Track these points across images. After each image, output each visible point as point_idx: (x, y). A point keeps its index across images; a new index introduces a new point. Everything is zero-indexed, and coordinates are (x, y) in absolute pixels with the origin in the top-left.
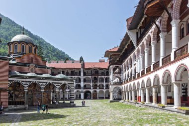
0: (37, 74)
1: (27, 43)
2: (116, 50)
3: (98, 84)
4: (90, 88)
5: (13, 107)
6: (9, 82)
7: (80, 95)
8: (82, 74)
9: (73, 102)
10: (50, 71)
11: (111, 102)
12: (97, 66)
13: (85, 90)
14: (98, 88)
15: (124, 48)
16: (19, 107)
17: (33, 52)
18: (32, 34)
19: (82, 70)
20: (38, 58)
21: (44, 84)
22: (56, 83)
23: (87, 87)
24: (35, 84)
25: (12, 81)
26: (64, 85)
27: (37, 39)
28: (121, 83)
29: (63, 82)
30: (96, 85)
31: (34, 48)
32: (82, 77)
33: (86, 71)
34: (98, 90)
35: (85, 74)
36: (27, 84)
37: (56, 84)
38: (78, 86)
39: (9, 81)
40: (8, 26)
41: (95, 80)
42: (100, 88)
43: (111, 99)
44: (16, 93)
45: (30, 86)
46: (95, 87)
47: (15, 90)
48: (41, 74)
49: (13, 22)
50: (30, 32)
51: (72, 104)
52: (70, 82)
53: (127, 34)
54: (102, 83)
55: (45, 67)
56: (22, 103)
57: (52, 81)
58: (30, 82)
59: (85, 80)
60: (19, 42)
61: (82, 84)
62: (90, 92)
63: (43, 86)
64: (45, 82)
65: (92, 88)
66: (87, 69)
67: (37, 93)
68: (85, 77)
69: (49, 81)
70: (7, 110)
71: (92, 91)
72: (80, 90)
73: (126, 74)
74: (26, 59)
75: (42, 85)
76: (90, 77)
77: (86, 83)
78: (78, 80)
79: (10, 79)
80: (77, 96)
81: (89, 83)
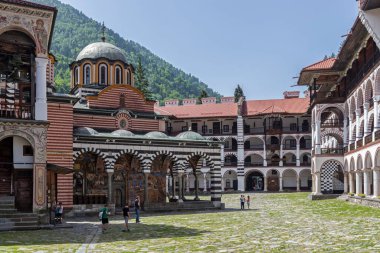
0: (135, 132)
1: (112, 62)
2: (330, 64)
3: (282, 153)
4: (261, 165)
5: (82, 208)
6: (75, 153)
7: (236, 183)
8: (240, 129)
9: (219, 199)
10: (163, 125)
11: (315, 198)
12: (278, 109)
13: (247, 170)
14: (281, 163)
15: (351, 57)
16: (96, 208)
17: (125, 82)
18: (122, 39)
19: (240, 121)
20: (136, 95)
21: (150, 155)
22: (177, 153)
23: (253, 161)
24: (130, 157)
25: (80, 149)
26: (197, 158)
27: (134, 50)
28: (341, 150)
29: (194, 150)
30: (277, 157)
31: (126, 71)
32: (241, 137)
33: (250, 123)
34: (281, 170)
35: (247, 130)
36: (113, 157)
37: (178, 156)
38: (232, 161)
39: (75, 149)
40: (69, 25)
41: (274, 143)
42: (285, 165)
43: (316, 191)
44: (90, 176)
45: (119, 161)
46: (274, 161)
47: (86, 169)
48: (144, 133)
49: (81, 15)
51: (216, 204)
52: (211, 151)
53: (359, 20)
54: (293, 151)
55: (151, 115)
56: (103, 200)
57: (169, 149)
58: (118, 151)
59: (247, 146)
60: (95, 60)
61: (241, 154)
62: (260, 175)
63: (147, 161)
64: (152, 152)
65: (265, 163)
66: (251, 117)
67: (134, 177)
68: (247, 137)
69: (160, 149)
70: (70, 214)
71: (265, 171)
72: (235, 169)
73: (355, 126)
74: (109, 98)
75: (145, 158)
76: (261, 136)
77: (249, 153)
78: (230, 144)
79: (76, 145)
80: (228, 183)
81: (258, 152)
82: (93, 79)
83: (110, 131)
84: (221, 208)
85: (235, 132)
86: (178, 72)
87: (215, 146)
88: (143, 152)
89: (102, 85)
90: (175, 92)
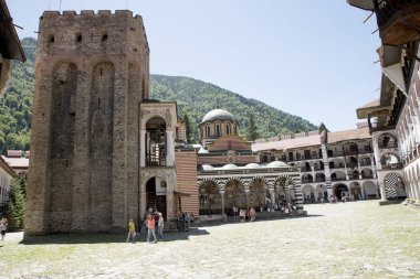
0: (238, 165)
1: (222, 121)
2: (378, 104)
3: (360, 169)
4: (345, 179)
5: (206, 217)
6: (199, 182)
7: (326, 193)
8: (325, 154)
9: (302, 208)
10: (258, 158)
11: (382, 204)
12: (351, 137)
13: (333, 184)
14: (360, 177)
16: (214, 217)
17: (233, 132)
19: (323, 147)
22: (267, 177)
23: (338, 176)
24: (237, 182)
25: (202, 180)
26: (284, 179)
27: (253, 104)
29: (280, 174)
30: (356, 172)
32: (325, 159)
33: (332, 148)
34: (361, 182)
35: (330, 154)
37: (269, 179)
38: (321, 177)
39: (199, 180)
41: (354, 162)
42: (364, 177)
43: (383, 199)
44: (211, 196)
45: (228, 184)
46: (355, 175)
47: (209, 192)
48: (244, 165)
50: (241, 97)
51: (300, 211)
52: (293, 173)
53: (384, 75)
54: (369, 167)
55: (249, 152)
56: (218, 212)
58: (227, 178)
59: (332, 165)
61: (327, 172)
62: (344, 186)
63: (247, 184)
64: (249, 178)
65: (347, 178)
66: (332, 144)
67: (241, 195)
68: (331, 159)
69: (255, 175)
70: (198, 222)
71: (348, 183)
72: (324, 184)
74: (221, 143)
76: (341, 158)
77: (334, 171)
78: (319, 165)
79: (200, 177)
80: (320, 194)
81: (341, 170)
82: (212, 133)
83: (222, 165)
84: (304, 215)
85: (321, 157)
86: (286, 115)
87: (295, 170)
89: (218, 135)
90: (285, 129)
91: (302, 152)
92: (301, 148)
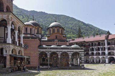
4: (114, 55)
6: (39, 52)
7: (105, 60)
13: (109, 57)
16: (45, 67)
19: (106, 41)
23: (111, 54)
25: (40, 51)
32: (106, 46)
33: (110, 42)
35: (109, 44)
38: (104, 54)
39: (39, 51)
51: (82, 67)
52: (81, 50)
59: (109, 49)
61: (107, 52)
62: (114, 58)
63: (59, 54)
68: (108, 46)
74: (53, 37)
76: (113, 46)
77: (110, 51)
78: (104, 49)
79: (39, 50)
80: (103, 60)
81: (113, 51)
83: (51, 46)
85: (105, 45)
86: (101, 30)
88: (58, 51)
91: (97, 43)
92: (96, 41)
